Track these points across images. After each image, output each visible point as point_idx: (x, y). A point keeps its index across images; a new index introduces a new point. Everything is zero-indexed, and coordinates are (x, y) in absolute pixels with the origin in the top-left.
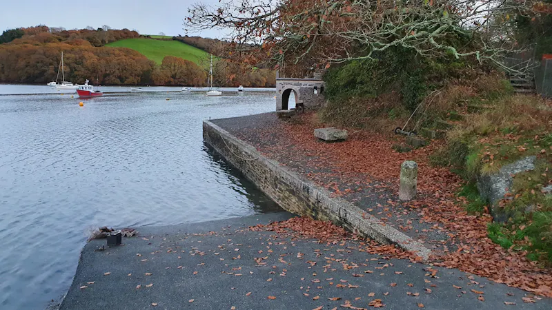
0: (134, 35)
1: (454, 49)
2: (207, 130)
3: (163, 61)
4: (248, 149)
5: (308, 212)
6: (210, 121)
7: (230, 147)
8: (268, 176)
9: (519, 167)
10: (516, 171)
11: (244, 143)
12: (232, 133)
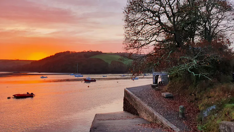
0: (101, 53)
1: (193, 73)
2: (126, 92)
3: (111, 63)
4: (138, 99)
5: (154, 121)
6: (127, 88)
7: (133, 98)
8: (144, 109)
9: (211, 108)
10: (210, 109)
11: (137, 98)
12: (133, 93)
